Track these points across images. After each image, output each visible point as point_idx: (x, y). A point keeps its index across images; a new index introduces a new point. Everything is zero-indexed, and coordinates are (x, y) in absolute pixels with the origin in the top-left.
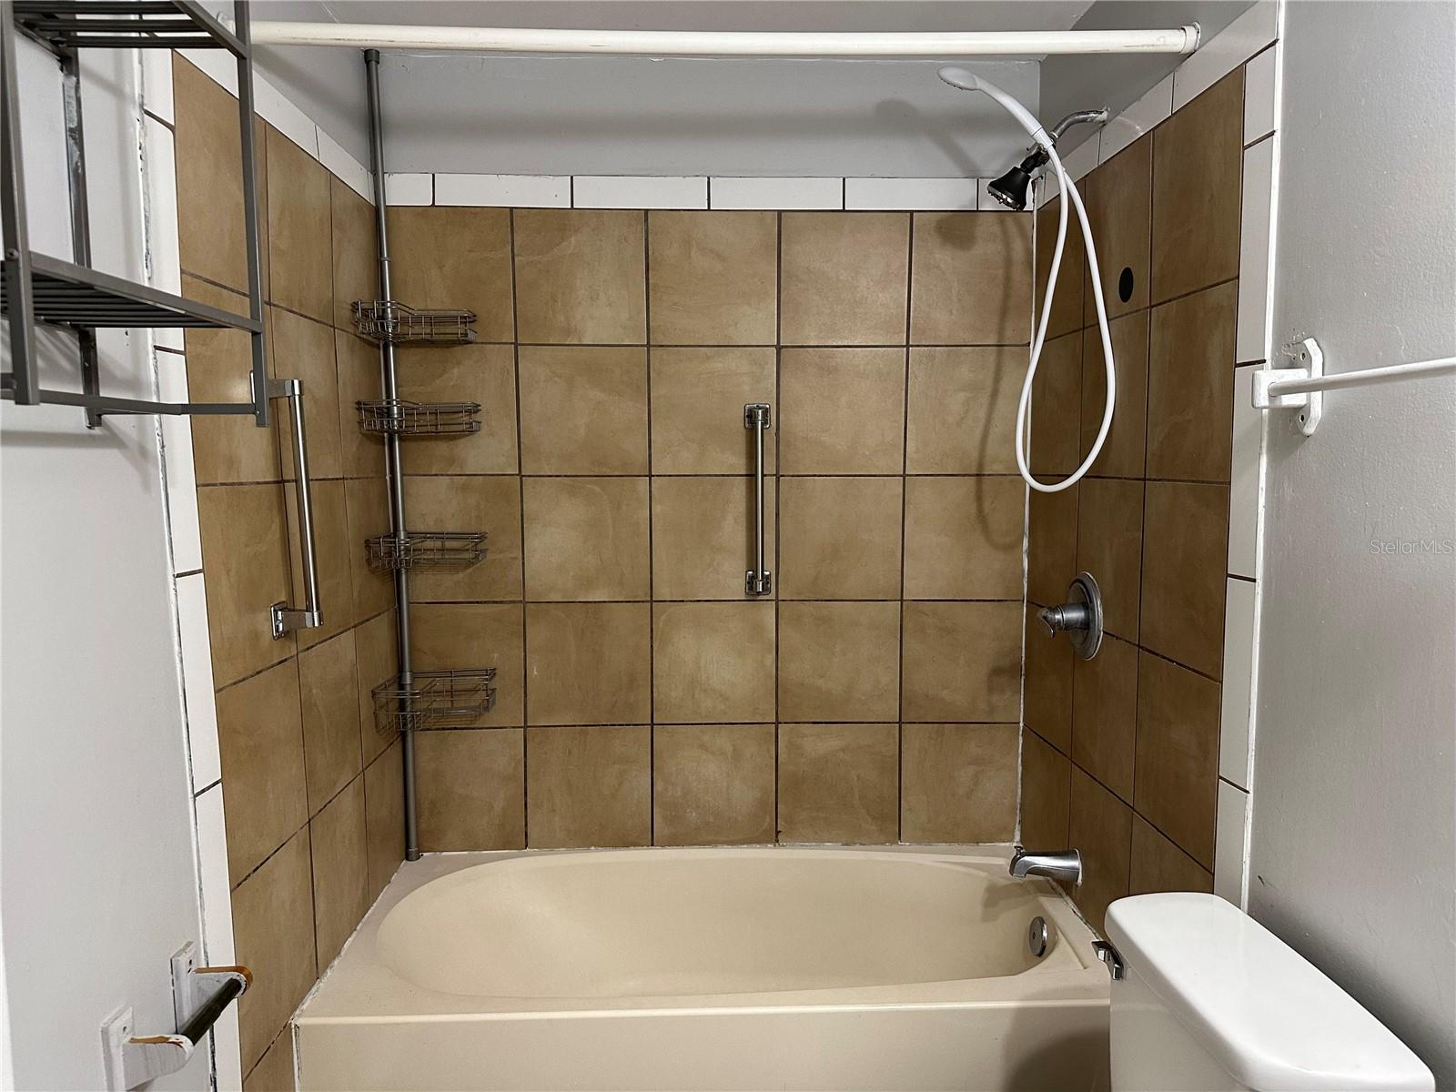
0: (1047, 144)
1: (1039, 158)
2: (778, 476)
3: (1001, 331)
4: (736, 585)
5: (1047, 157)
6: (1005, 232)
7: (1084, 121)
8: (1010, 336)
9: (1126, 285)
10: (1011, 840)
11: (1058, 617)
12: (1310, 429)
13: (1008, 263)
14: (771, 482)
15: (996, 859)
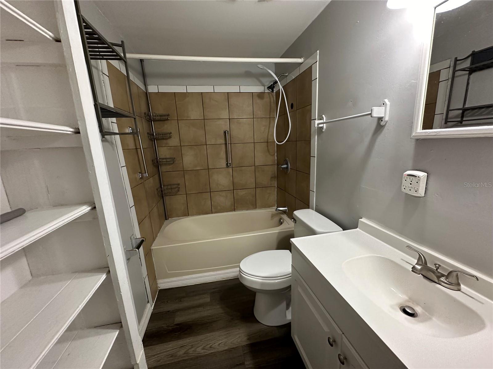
0: (277, 80)
1: (276, 82)
2: (231, 144)
3: (270, 115)
4: (224, 165)
5: (277, 82)
6: (270, 96)
7: (283, 75)
8: (271, 116)
9: (292, 106)
10: (275, 206)
11: (282, 166)
12: (324, 130)
13: (270, 102)
14: (229, 145)
15: (273, 210)
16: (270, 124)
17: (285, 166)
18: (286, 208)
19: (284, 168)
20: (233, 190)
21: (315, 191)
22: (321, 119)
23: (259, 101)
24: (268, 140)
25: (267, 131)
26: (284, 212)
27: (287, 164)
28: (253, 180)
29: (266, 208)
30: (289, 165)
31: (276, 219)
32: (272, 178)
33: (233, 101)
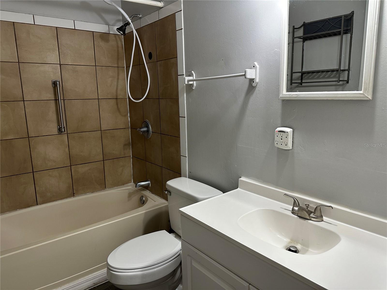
0: (130, 21)
1: (128, 24)
2: (64, 100)
3: (118, 64)
4: (55, 130)
6: (116, 39)
8: (120, 65)
9: (150, 56)
10: (131, 182)
11: (142, 130)
12: (194, 88)
13: (118, 47)
14: (62, 101)
16: (118, 75)
17: (145, 129)
18: (149, 182)
19: (144, 132)
20: (71, 166)
21: (187, 156)
22: (190, 76)
23: (102, 44)
24: (117, 96)
25: (116, 83)
26: (146, 188)
27: (147, 127)
28: (100, 150)
29: (119, 187)
30: (150, 127)
31: (136, 198)
32: (125, 145)
33: (65, 40)
